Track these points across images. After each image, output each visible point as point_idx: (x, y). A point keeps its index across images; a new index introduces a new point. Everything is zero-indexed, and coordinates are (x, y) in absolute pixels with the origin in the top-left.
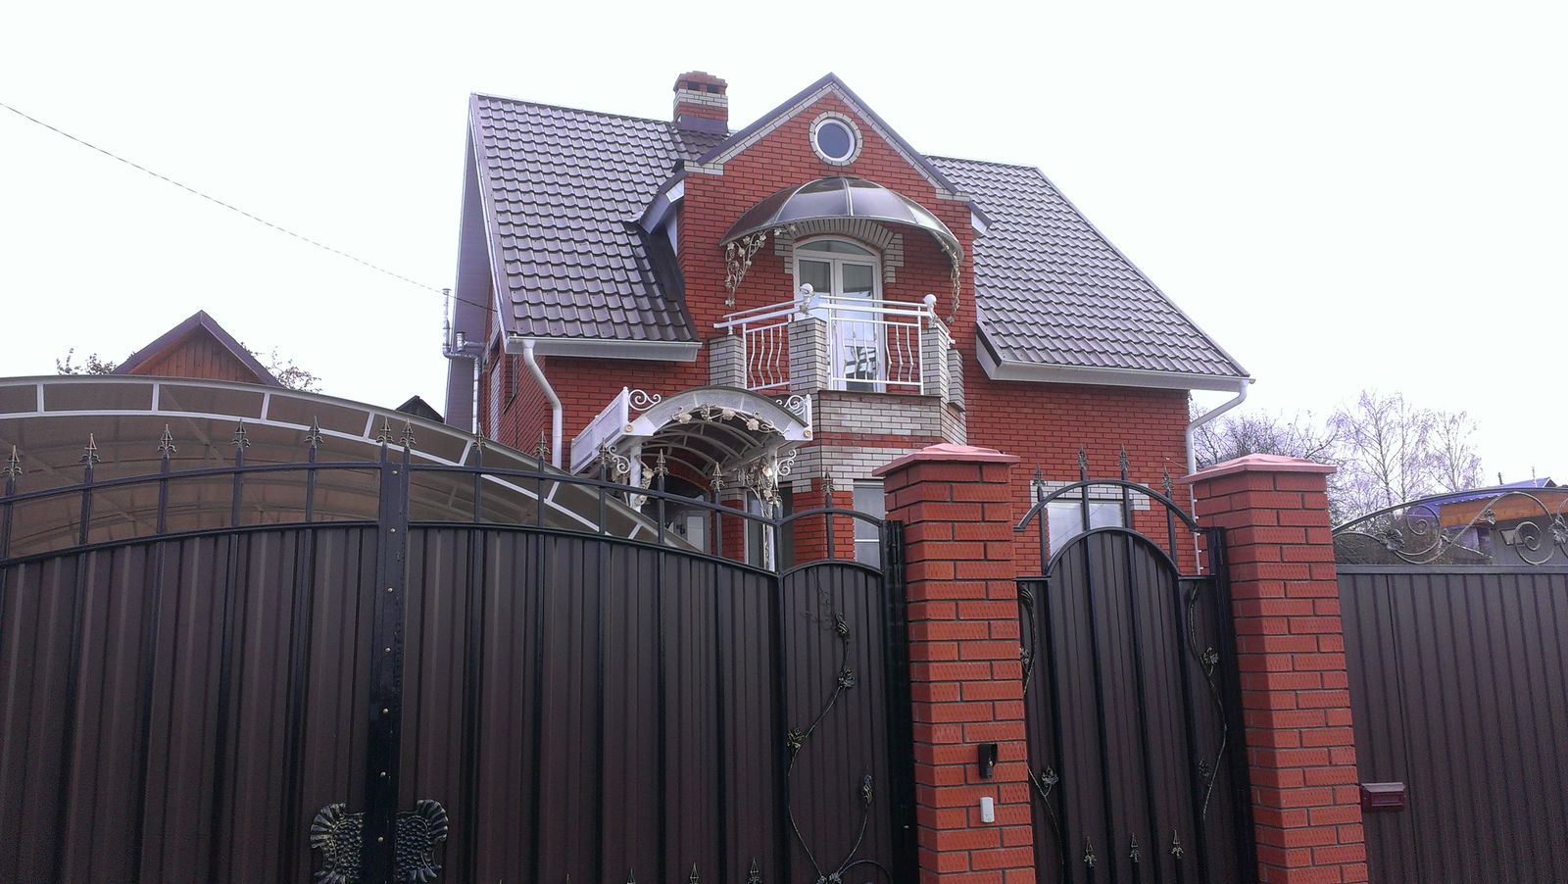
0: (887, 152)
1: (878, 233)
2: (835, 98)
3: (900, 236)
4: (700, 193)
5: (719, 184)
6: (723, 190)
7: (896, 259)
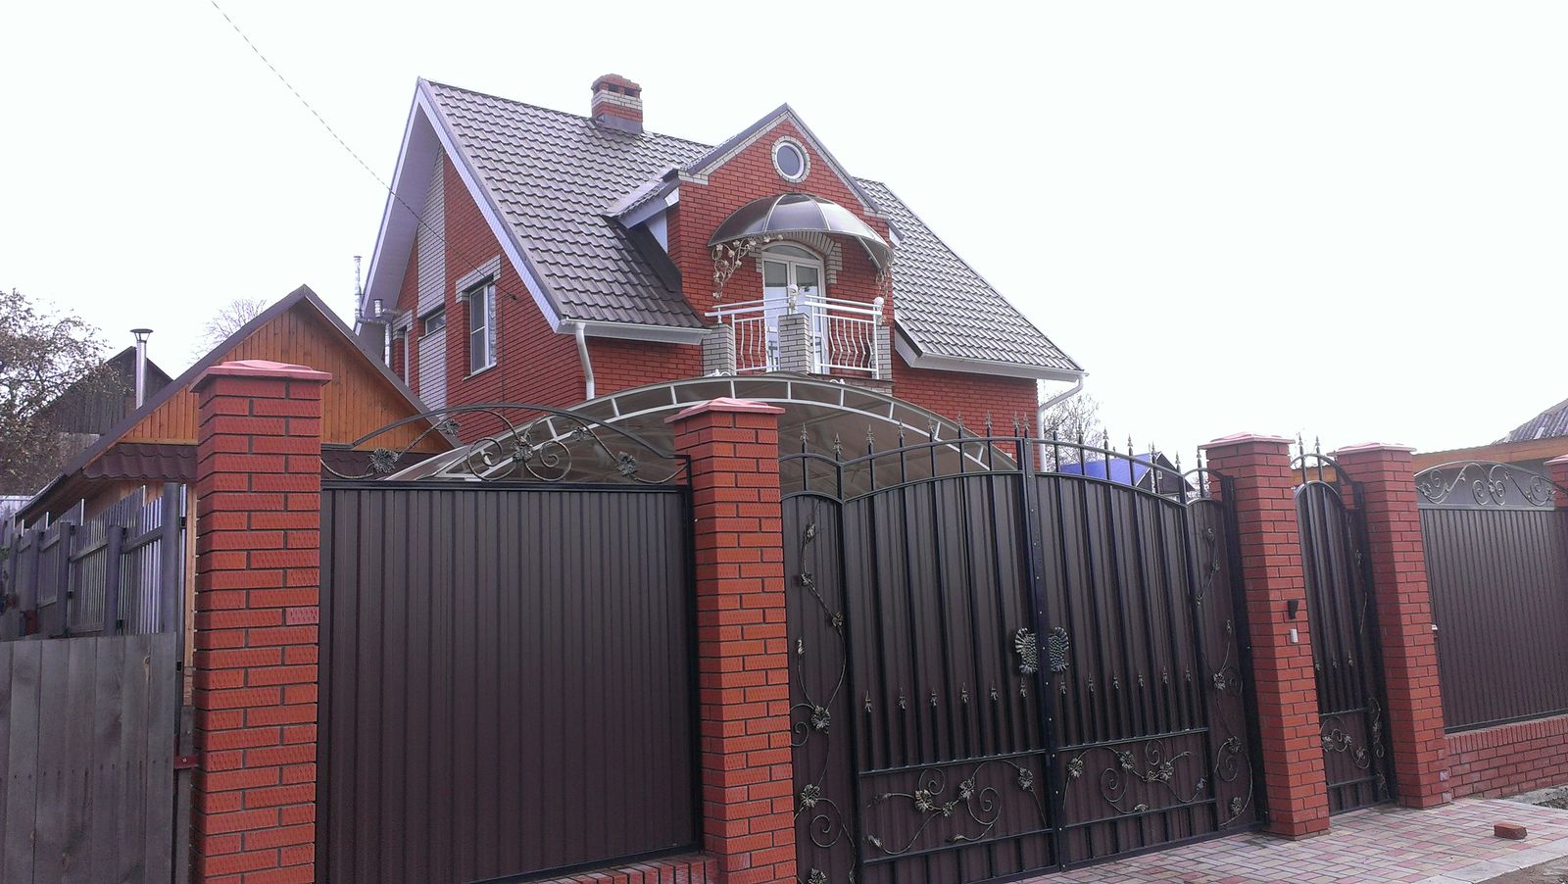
0: (828, 174)
1: (823, 242)
2: (790, 125)
3: (840, 245)
4: (691, 200)
5: (706, 192)
6: (709, 198)
7: (836, 266)
